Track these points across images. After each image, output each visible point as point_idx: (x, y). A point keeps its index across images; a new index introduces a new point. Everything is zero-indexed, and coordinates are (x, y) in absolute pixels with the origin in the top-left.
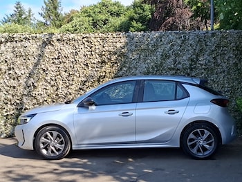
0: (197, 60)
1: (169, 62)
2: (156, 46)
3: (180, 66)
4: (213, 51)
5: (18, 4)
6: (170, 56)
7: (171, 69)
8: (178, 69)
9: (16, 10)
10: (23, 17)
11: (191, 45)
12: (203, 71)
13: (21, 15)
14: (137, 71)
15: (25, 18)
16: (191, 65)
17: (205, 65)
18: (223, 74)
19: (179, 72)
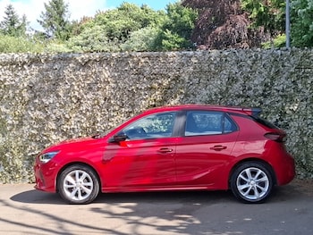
0: (272, 84)
1: (237, 87)
2: (220, 68)
3: (251, 92)
4: (292, 73)
5: (10, 7)
6: (237, 81)
7: (239, 96)
8: (248, 97)
9: (6, 16)
10: (16, 25)
11: (264, 66)
13: (13, 24)
15: (19, 28)
16: (264, 91)
17: (283, 91)
18: (305, 103)
19: (249, 99)
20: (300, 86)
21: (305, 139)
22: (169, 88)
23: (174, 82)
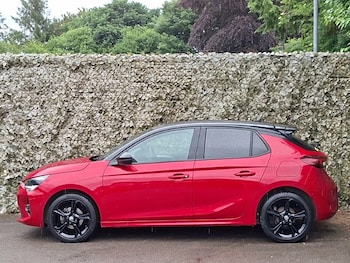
0: (301, 96)
1: (259, 100)
2: (240, 76)
3: (276, 106)
4: (325, 83)
6: (260, 91)
7: (261, 110)
8: (272, 110)
11: (292, 74)
12: (310, 113)
14: (211, 113)
16: (292, 104)
17: (314, 104)
18: (340, 118)
19: (273, 114)
20: (334, 99)
21: (340, 161)
22: (179, 100)
23: (184, 92)
